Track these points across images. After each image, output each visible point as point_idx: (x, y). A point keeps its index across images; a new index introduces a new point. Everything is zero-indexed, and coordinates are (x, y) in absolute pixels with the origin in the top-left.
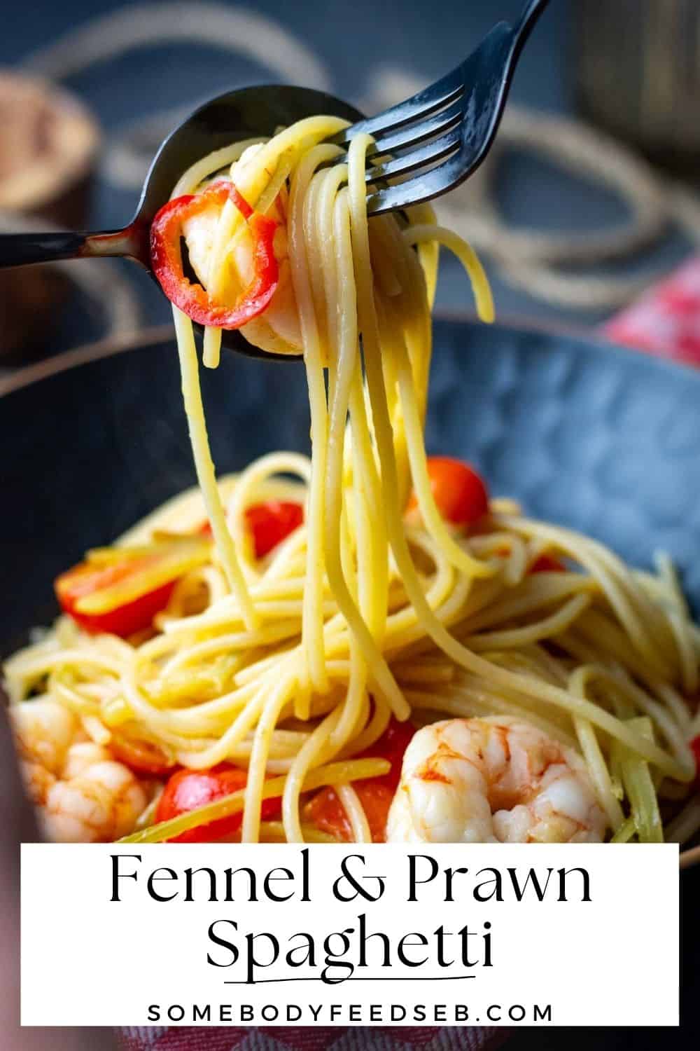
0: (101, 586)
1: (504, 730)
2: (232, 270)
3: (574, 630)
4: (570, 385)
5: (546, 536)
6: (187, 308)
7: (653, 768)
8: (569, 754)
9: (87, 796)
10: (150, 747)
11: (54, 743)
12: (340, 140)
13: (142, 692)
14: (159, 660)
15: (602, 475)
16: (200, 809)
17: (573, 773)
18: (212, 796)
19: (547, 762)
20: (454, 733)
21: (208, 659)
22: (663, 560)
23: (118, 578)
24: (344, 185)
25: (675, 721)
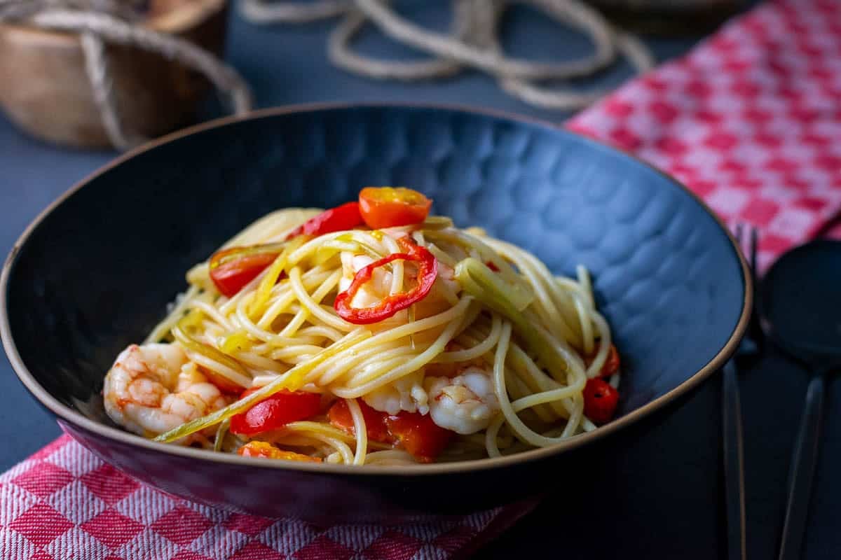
4: (527, 156)
9: (188, 403)
11: (169, 369)
22: (582, 271)
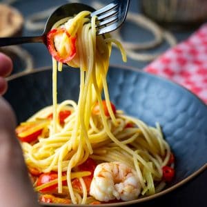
0: (23, 131)
1: (118, 165)
2: (65, 49)
3: (135, 141)
4: (136, 82)
5: (129, 119)
6: (55, 57)
7: (152, 174)
8: (133, 171)
10: (35, 169)
12: (89, 17)
13: (33, 156)
14: (38, 148)
15: (143, 104)
16: (47, 183)
17: (134, 175)
18: (50, 180)
19: (128, 172)
20: (106, 166)
21: (49, 149)
22: (157, 125)
23: (28, 129)
24: (90, 28)
25: (159, 163)
